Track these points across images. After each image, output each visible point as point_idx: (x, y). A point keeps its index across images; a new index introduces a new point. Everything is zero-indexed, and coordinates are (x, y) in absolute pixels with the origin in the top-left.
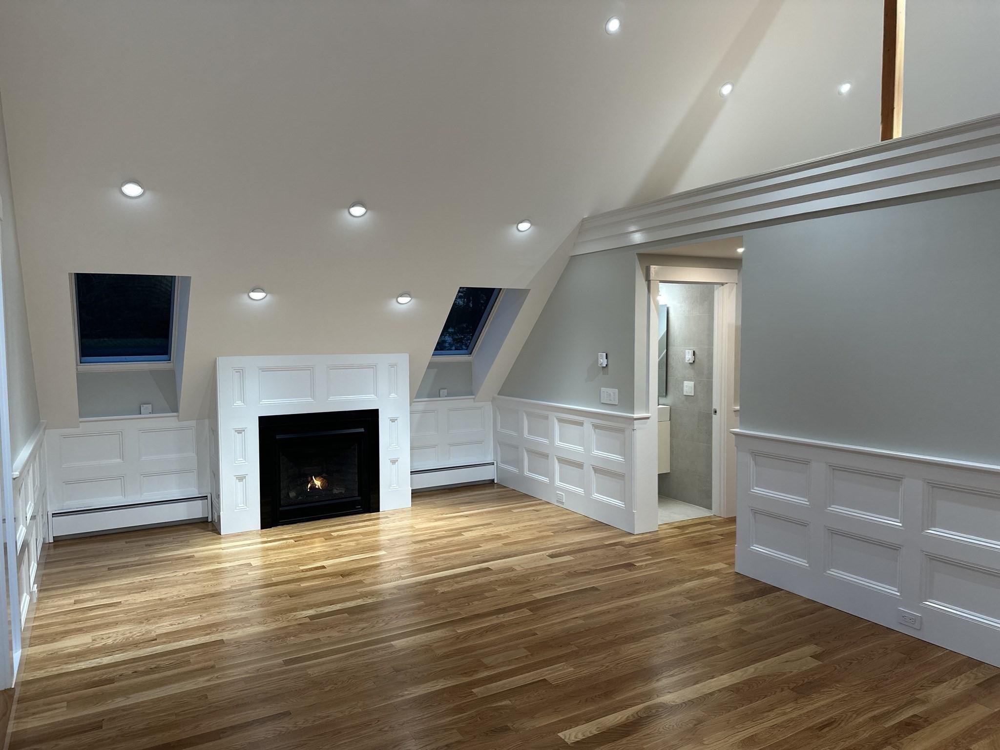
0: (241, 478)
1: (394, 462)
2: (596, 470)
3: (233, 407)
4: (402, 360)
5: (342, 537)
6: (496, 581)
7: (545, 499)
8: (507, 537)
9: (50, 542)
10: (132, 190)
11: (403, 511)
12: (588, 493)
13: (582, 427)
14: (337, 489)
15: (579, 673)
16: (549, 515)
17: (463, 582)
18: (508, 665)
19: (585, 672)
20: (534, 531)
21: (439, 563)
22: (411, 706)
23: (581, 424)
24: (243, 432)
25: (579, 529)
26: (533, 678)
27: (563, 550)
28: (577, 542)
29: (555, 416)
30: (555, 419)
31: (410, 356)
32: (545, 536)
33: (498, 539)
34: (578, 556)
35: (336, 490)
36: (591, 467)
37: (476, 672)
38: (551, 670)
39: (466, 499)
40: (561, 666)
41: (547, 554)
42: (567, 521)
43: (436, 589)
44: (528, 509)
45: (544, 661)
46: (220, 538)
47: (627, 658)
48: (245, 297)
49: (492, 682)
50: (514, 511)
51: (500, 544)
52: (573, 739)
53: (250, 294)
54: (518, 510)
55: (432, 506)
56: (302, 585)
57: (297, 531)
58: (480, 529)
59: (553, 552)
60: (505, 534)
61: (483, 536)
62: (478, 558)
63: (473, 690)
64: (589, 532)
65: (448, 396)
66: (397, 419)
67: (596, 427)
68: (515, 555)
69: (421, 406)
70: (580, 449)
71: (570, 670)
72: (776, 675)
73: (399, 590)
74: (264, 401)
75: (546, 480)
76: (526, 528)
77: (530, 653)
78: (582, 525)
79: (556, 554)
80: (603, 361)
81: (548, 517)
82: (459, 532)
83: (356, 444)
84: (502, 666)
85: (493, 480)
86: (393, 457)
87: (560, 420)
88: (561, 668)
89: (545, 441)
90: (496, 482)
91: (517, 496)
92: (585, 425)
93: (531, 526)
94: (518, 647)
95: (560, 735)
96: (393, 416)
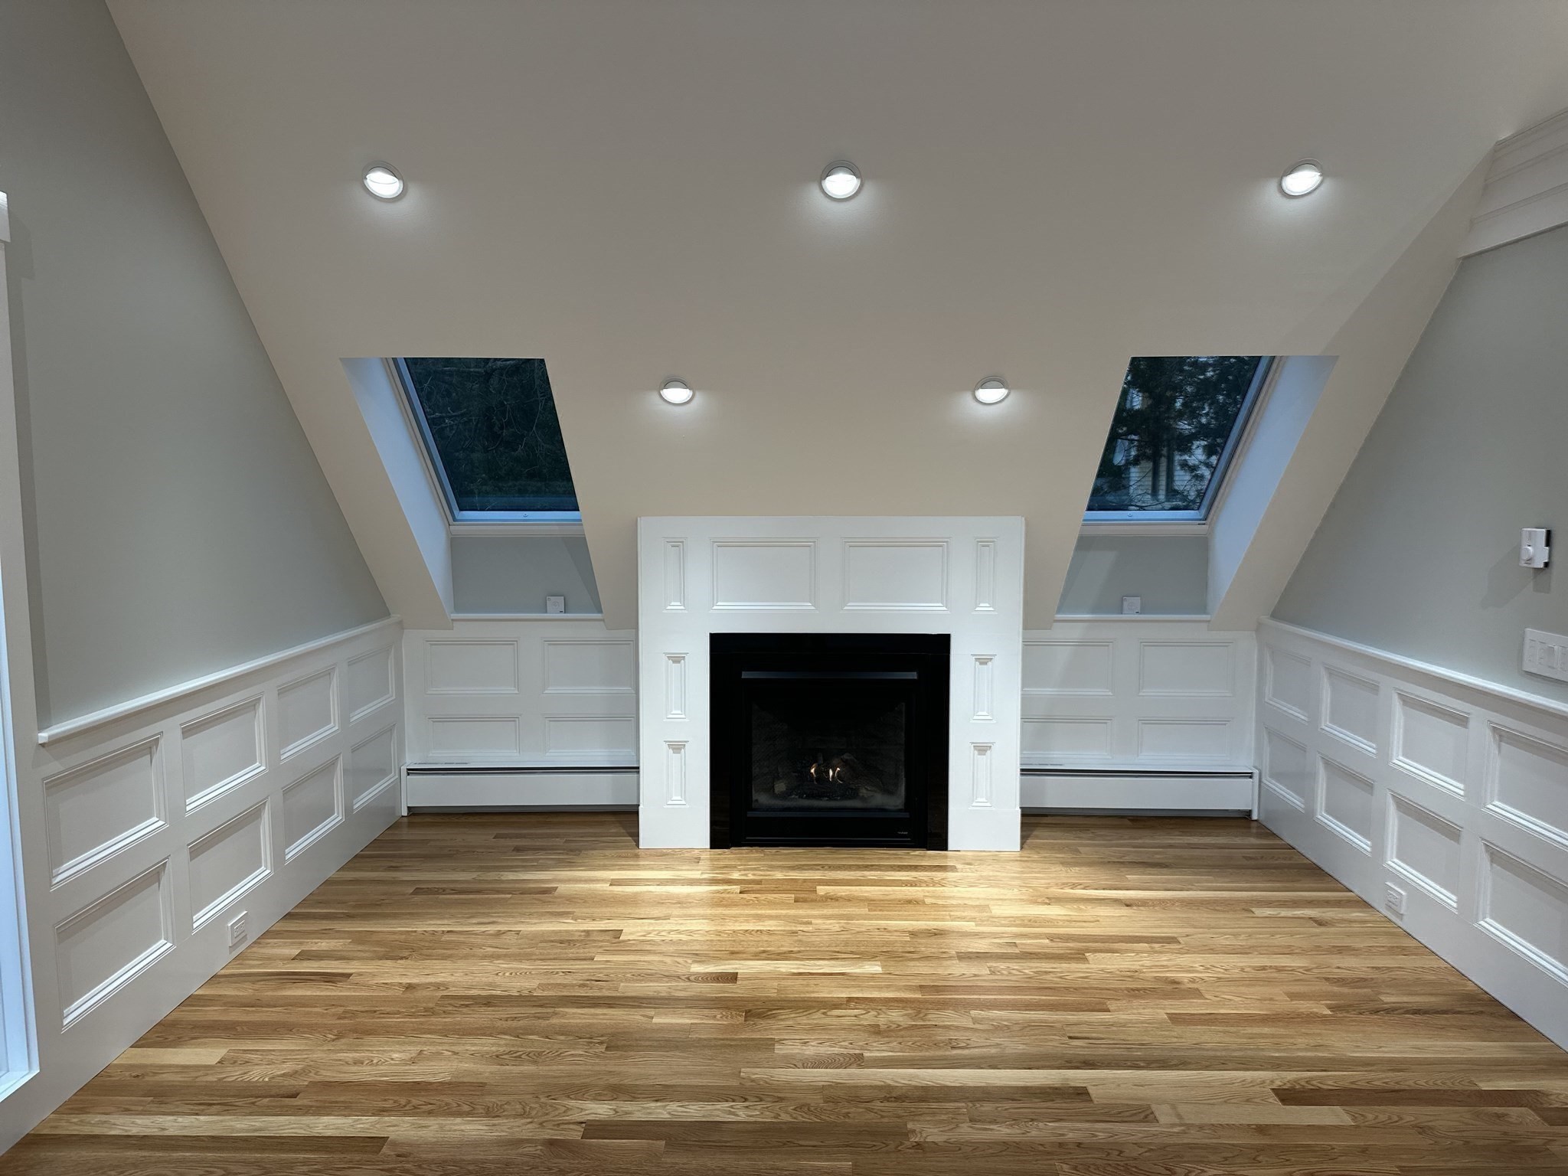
0: (677, 747)
1: (982, 749)
2: (1496, 856)
3: (665, 611)
4: (1010, 533)
5: (829, 902)
6: (1079, 1145)
7: (1358, 891)
8: (1196, 993)
9: (403, 814)
10: (383, 184)
11: (996, 858)
12: (1468, 909)
13: (1463, 729)
14: (867, 790)
16: (1347, 942)
17: (990, 1122)
20: (1277, 992)
21: (975, 1039)
23: (1462, 721)
24: (683, 661)
25: (1416, 1012)
27: (1331, 1079)
28: (1390, 1061)
29: (1396, 689)
30: (1396, 697)
31: (1027, 525)
32: (1299, 1015)
33: (1166, 995)
34: (1370, 1116)
35: (864, 791)
36: (1481, 844)
39: (1157, 853)
41: (1277, 1084)
42: (1393, 975)
43: (910, 1126)
44: (1298, 912)
46: (637, 856)
48: (655, 397)
50: (1259, 912)
51: (1162, 1015)
53: (661, 392)
54: (1268, 912)
55: (1067, 856)
56: (655, 1020)
57: (764, 865)
58: (1138, 952)
59: (1296, 1081)
60: (1193, 981)
61: (1133, 975)
62: (1079, 1047)
64: (1443, 1028)
65: (1141, 614)
66: (991, 659)
67: (1501, 735)
68: (1182, 1064)
69: (1072, 628)
70: (1456, 787)
73: (828, 1100)
74: (722, 605)
75: (1363, 844)
76: (1262, 974)
78: (1433, 999)
79: (1304, 1091)
80: (1536, 552)
81: (1341, 950)
82: (1078, 949)
83: (903, 704)
85: (1250, 812)
86: (982, 739)
87: (1407, 701)
89: (1369, 747)
90: (1255, 817)
91: (1290, 867)
92: (1472, 724)
93: (1279, 969)
96: (984, 651)
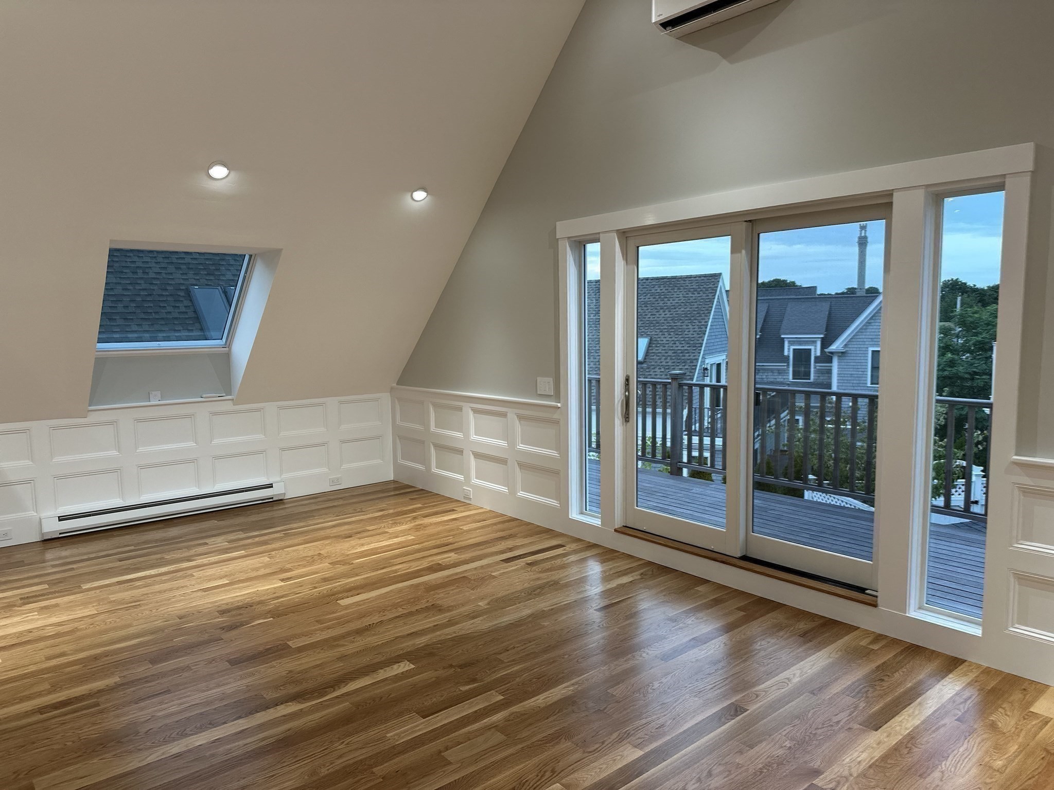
15: (381, 730)
18: (469, 732)
19: (373, 733)
22: (557, 676)
26: (438, 718)
37: (507, 720)
38: (416, 731)
40: (403, 737)
45: (423, 744)
47: (309, 760)
49: (485, 708)
52: (402, 665)
63: (503, 697)
71: (391, 734)
72: (128, 753)
77: (443, 754)
84: (476, 730)
88: (403, 735)
94: (459, 765)
95: (412, 666)
